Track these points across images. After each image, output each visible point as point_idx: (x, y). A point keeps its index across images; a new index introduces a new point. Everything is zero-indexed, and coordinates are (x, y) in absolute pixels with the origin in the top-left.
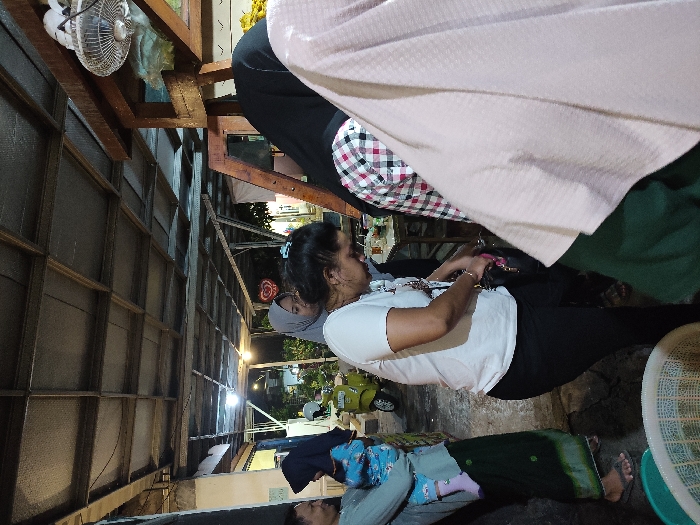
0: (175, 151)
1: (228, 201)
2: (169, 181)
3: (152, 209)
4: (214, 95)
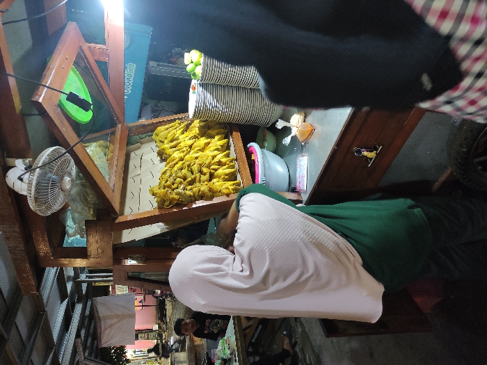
0: (62, 302)
1: (95, 345)
2: (52, 327)
3: (31, 350)
4: (121, 240)
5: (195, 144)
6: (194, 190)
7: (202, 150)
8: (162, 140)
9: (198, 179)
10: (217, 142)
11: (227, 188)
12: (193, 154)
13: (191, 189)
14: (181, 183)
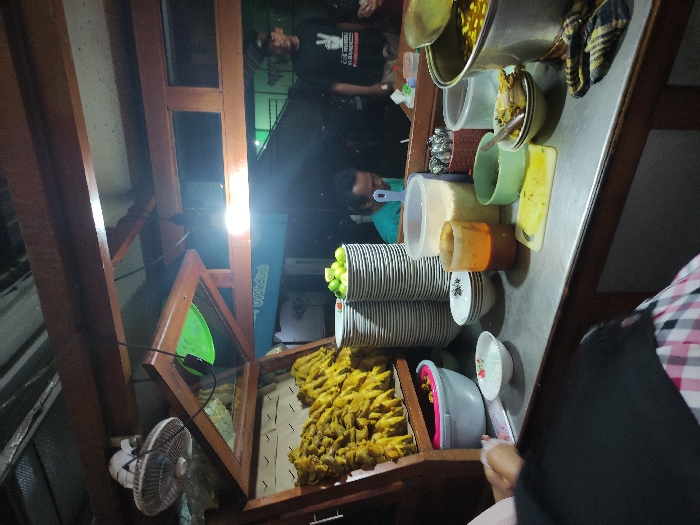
5: (347, 381)
6: (348, 454)
7: (357, 389)
8: (304, 376)
9: (352, 436)
10: (376, 376)
11: (394, 449)
12: (344, 396)
13: (344, 454)
14: (330, 445)
